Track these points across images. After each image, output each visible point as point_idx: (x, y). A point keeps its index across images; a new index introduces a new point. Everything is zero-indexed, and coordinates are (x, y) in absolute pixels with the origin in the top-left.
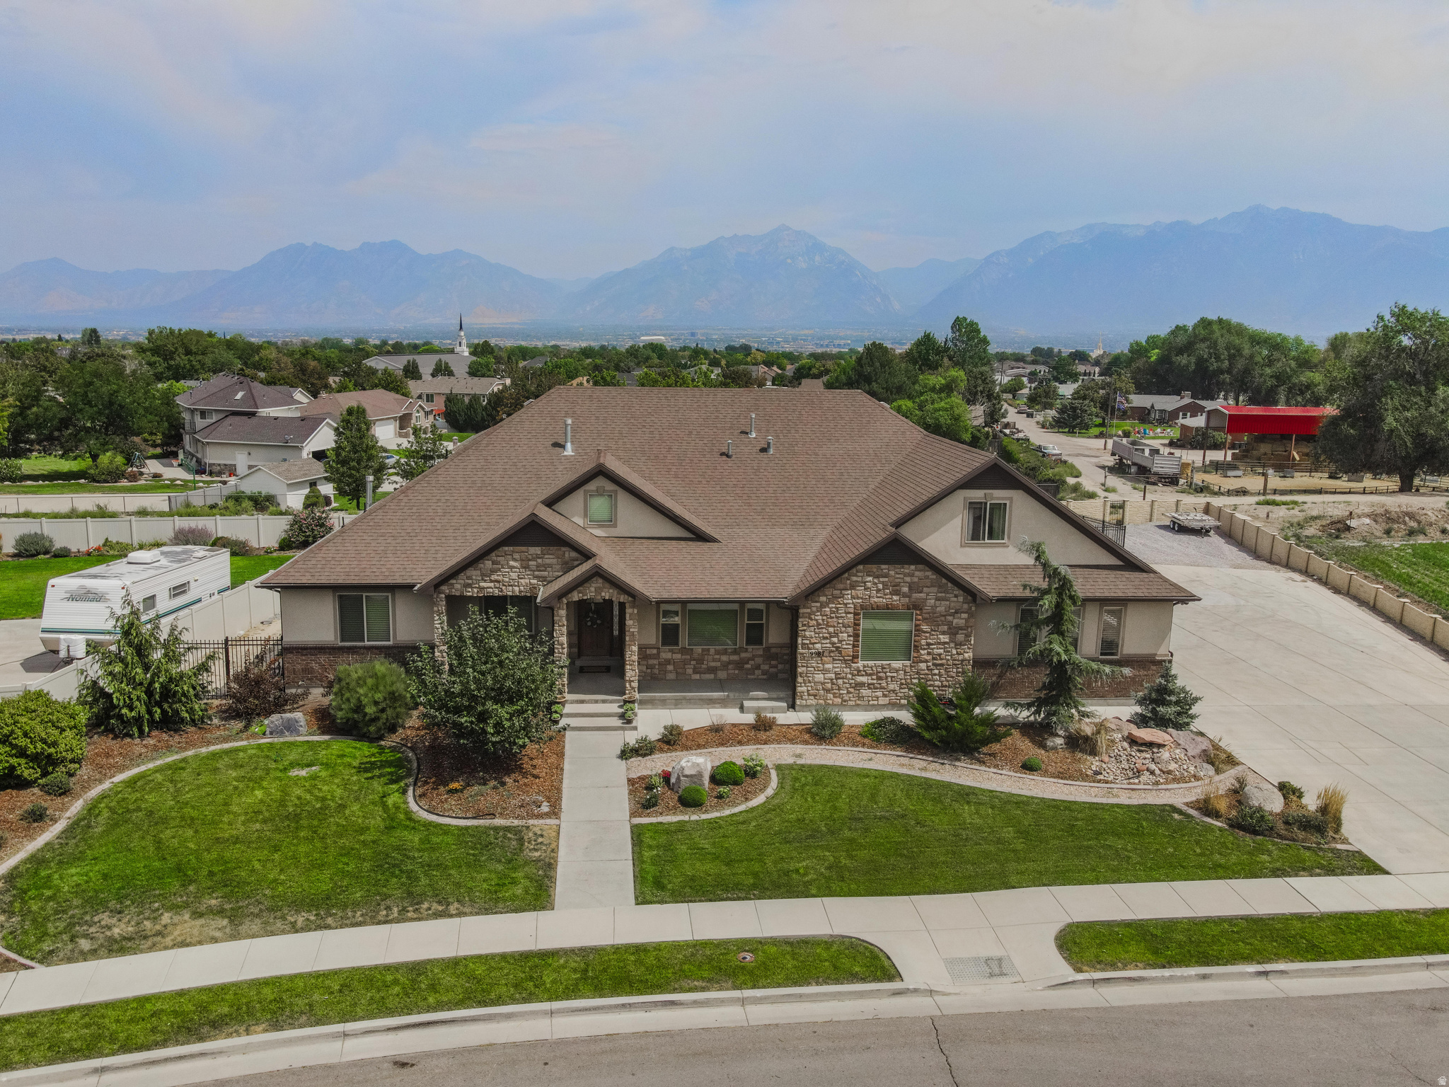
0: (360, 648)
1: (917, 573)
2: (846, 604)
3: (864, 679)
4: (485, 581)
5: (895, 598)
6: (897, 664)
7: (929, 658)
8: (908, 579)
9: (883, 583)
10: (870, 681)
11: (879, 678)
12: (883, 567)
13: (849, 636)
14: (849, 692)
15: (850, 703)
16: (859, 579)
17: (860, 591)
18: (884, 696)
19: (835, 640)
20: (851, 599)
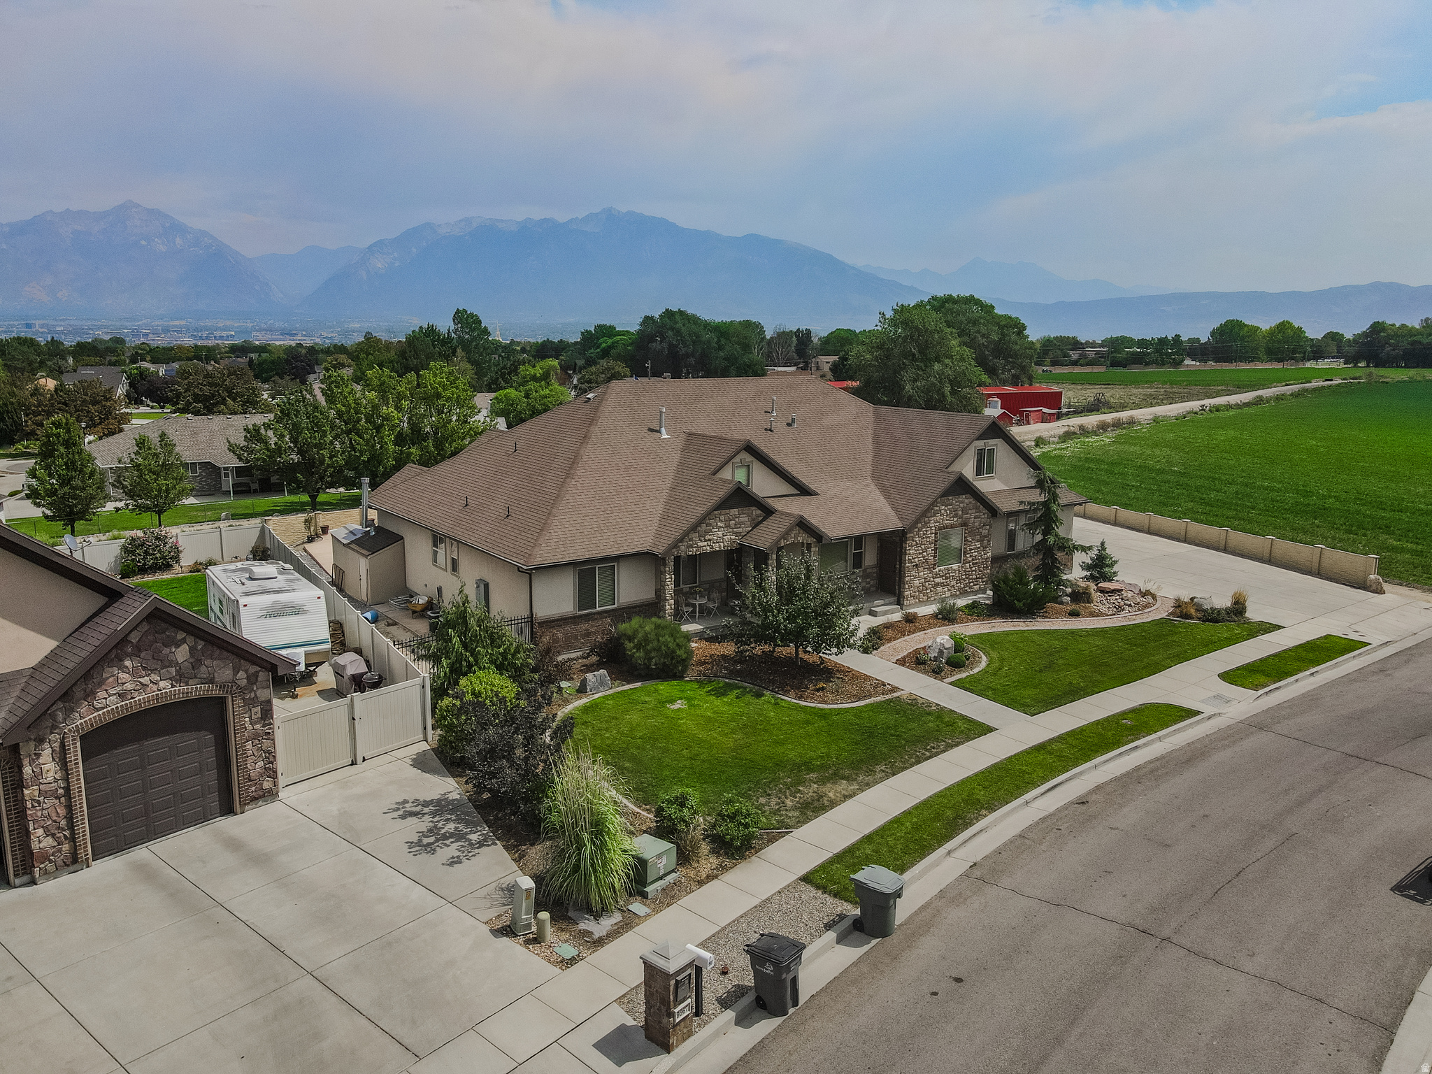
0: (594, 614)
1: (967, 501)
2: (931, 527)
3: (938, 580)
4: (701, 541)
5: (955, 519)
6: (955, 566)
7: (970, 559)
8: (962, 505)
9: (949, 509)
10: (942, 581)
11: (946, 578)
12: (950, 498)
13: (932, 550)
14: (931, 591)
15: (932, 599)
16: (938, 508)
17: (938, 517)
18: (949, 590)
19: (925, 554)
20: (933, 523)
